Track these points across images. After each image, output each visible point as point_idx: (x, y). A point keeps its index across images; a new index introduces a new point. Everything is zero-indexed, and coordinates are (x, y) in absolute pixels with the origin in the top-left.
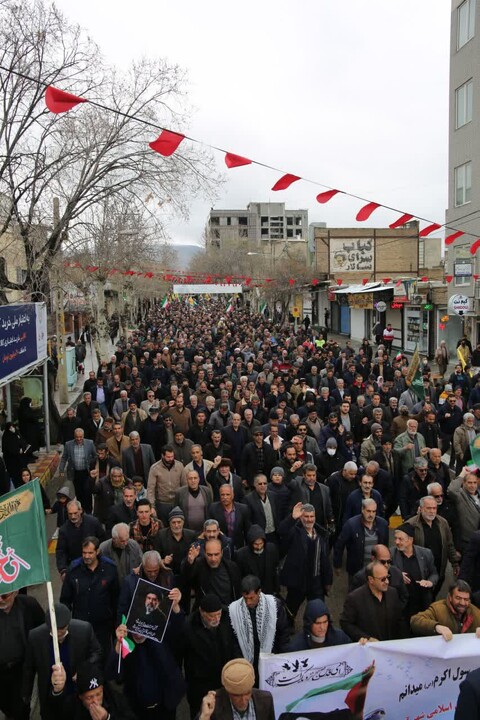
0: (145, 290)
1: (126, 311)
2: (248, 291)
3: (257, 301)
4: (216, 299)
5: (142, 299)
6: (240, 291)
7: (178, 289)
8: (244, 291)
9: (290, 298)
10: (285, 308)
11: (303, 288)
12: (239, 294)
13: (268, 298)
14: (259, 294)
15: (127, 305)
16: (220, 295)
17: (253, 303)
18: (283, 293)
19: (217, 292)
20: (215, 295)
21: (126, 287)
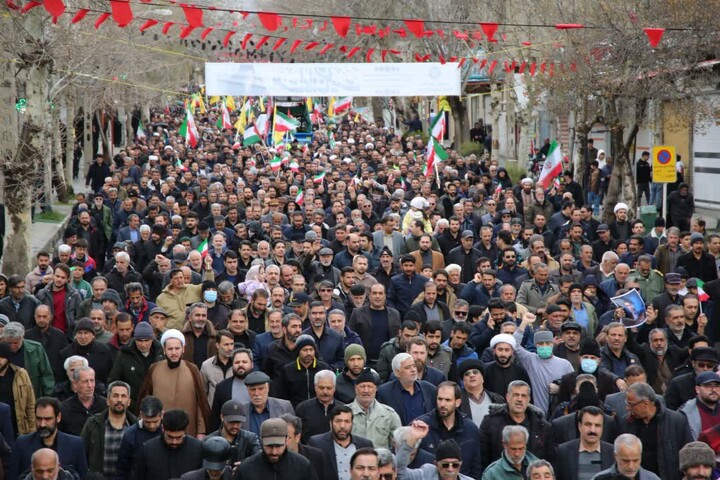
0: (99, 77)
1: (27, 152)
2: (484, 88)
3: (518, 124)
4: (368, 116)
5: (89, 110)
6: (456, 90)
7: (222, 79)
8: (469, 88)
9: (641, 115)
10: (621, 150)
11: (694, 74)
12: (453, 100)
13: (559, 112)
14: (523, 100)
15: (30, 130)
16: (378, 104)
17: (501, 134)
18: (618, 93)
19: (370, 92)
20: (361, 101)
21: (26, 61)
